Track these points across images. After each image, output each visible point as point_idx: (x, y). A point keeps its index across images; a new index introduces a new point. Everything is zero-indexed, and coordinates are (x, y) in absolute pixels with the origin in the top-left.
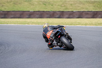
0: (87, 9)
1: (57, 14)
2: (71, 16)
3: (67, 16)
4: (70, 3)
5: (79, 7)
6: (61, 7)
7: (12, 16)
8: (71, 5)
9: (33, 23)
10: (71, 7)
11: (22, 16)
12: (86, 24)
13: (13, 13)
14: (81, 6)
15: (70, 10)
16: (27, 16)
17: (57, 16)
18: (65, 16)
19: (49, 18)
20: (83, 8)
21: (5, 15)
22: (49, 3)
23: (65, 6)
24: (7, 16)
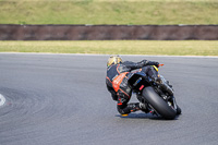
0: (207, 20)
1: (144, 32)
2: (174, 36)
3: (165, 35)
4: (172, 7)
5: (189, 15)
6: (152, 15)
7: (48, 36)
8: (174, 11)
9: (92, 50)
10: (174, 17)
11: (68, 35)
12: (206, 53)
13: (50, 28)
14: (196, 13)
15: (171, 23)
16: (80, 36)
17: (144, 36)
18: (161, 36)
19: (127, 39)
20: (200, 19)
21: (33, 32)
22: (127, 7)
23: (160, 14)
24: (36, 35)
